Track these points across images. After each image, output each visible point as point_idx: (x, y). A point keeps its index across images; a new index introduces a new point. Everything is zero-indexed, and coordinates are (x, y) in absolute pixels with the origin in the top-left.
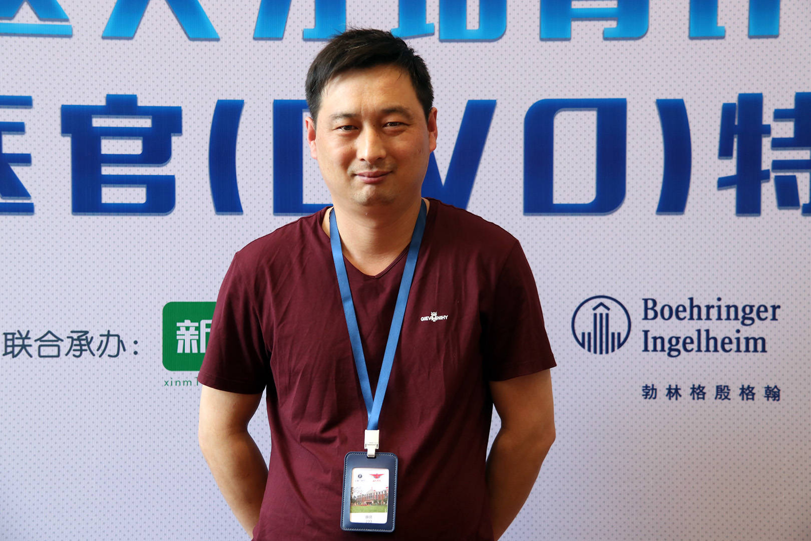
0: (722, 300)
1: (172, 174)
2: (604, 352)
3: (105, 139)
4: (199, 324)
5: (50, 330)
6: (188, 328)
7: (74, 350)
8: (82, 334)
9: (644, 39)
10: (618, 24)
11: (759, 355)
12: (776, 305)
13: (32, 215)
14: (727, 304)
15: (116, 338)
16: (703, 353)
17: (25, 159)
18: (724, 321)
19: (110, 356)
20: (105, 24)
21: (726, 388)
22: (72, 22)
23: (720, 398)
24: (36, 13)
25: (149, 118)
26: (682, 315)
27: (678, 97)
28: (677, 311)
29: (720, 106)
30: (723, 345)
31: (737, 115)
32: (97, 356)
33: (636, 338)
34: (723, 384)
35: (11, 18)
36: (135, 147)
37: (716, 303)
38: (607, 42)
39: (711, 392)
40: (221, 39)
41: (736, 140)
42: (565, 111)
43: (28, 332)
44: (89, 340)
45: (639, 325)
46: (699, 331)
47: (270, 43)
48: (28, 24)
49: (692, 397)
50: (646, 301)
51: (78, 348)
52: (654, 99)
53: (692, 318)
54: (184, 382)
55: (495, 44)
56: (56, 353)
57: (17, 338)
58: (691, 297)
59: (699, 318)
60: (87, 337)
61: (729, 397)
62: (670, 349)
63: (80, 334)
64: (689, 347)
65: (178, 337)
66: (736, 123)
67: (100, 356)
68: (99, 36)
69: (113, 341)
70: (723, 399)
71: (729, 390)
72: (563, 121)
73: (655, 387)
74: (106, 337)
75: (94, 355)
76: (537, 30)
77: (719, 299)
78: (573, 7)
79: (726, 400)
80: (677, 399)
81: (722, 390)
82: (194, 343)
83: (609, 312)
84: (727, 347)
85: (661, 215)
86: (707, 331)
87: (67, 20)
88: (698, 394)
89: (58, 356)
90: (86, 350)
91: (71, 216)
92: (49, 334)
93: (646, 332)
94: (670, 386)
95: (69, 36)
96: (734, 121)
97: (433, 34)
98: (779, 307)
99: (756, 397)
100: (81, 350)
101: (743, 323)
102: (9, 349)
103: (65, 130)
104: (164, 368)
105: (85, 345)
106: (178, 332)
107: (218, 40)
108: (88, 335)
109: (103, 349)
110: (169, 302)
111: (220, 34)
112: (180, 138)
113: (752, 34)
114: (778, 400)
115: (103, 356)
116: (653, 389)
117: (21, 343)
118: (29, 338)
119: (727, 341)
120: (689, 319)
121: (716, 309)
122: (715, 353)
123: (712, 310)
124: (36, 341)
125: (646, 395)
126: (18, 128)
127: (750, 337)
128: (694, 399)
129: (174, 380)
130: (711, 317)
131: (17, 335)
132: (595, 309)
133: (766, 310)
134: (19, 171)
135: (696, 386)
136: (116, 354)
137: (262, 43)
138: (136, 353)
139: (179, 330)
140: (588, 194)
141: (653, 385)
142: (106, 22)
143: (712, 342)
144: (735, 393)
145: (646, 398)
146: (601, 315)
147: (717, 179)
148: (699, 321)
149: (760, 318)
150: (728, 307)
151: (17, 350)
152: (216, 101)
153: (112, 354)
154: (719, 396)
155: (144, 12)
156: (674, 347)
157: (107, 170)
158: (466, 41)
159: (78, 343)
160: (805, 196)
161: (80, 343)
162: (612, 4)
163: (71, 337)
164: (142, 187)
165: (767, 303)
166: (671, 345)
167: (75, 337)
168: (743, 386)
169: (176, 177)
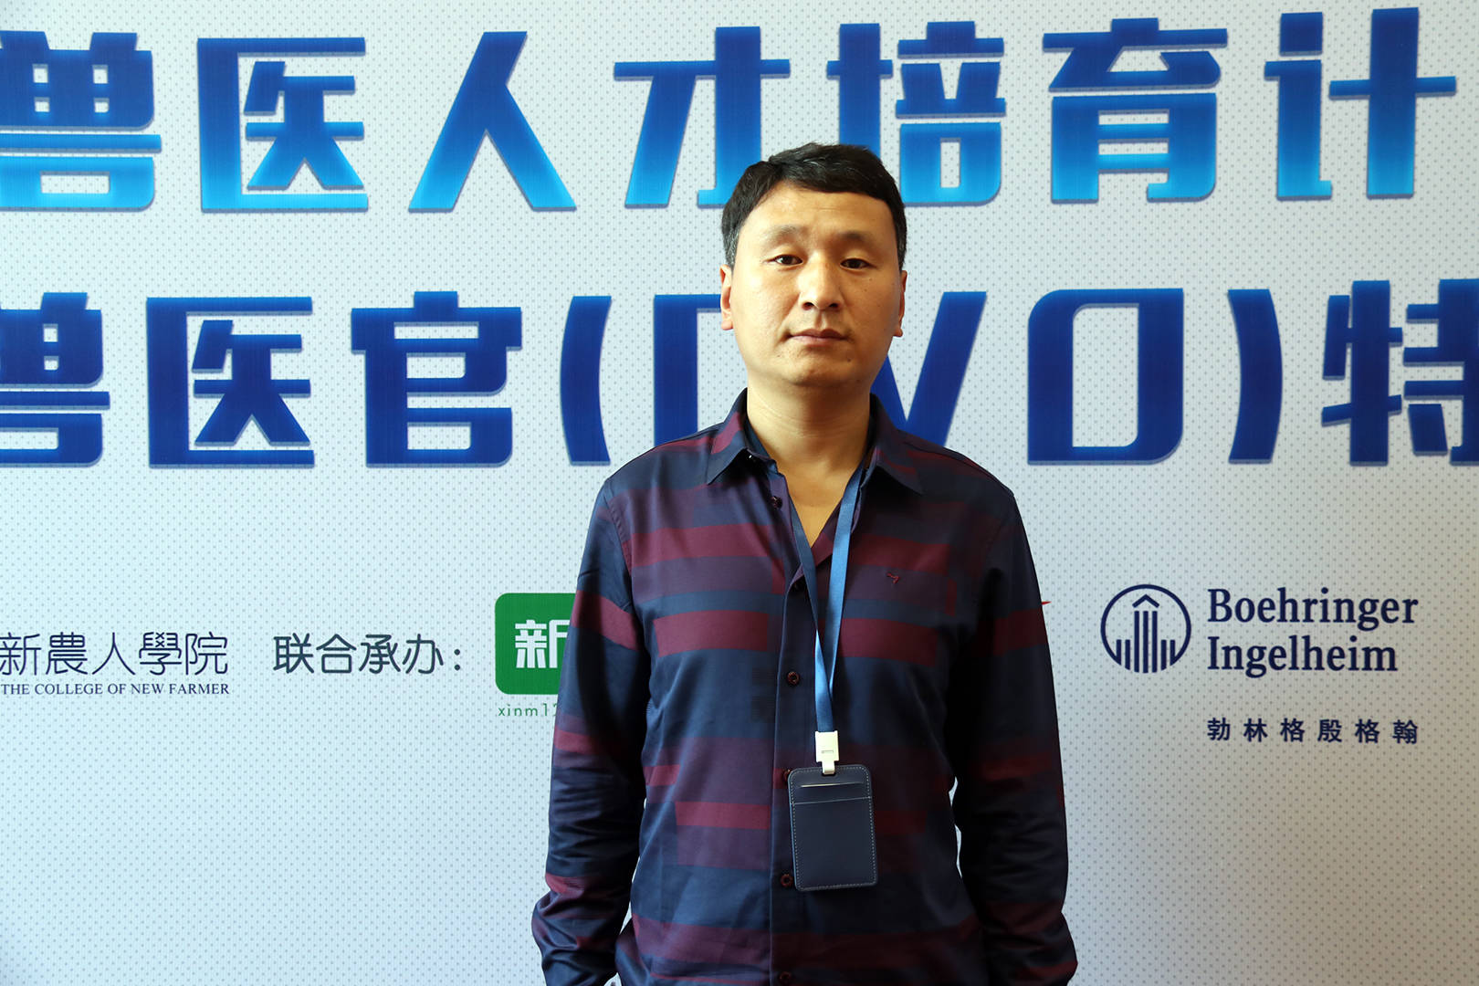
0: (1329, 593)
1: (508, 407)
2: (1150, 669)
3: (412, 356)
4: (548, 626)
5: (337, 633)
6: (531, 632)
7: (371, 663)
8: (382, 639)
9: (1209, 200)
10: (1168, 178)
11: (1385, 674)
12: (1412, 599)
13: (311, 468)
14: (1337, 598)
15: (430, 645)
16: (1300, 671)
17: (302, 388)
18: (1332, 624)
19: (420, 671)
20: (414, 190)
21: (1335, 724)
22: (368, 190)
23: (1325, 739)
24: (318, 179)
25: (475, 325)
26: (1268, 614)
27: (1261, 286)
28: (1261, 608)
29: (1325, 300)
30: (1331, 659)
31: (1351, 314)
32: (403, 672)
33: (1198, 651)
34: (1331, 718)
35: (285, 188)
36: (453, 367)
37: (1319, 596)
38: (1153, 205)
39: (1311, 730)
40: (578, 208)
41: (1349, 351)
42: (1090, 307)
43: (308, 635)
44: (392, 649)
45: (1203, 629)
46: (1294, 638)
47: (650, 211)
48: (306, 195)
49: (1283, 737)
50: (1213, 592)
51: (377, 659)
52: (1225, 290)
53: (1283, 619)
54: (527, 710)
55: (983, 208)
56: (346, 667)
57: (292, 645)
58: (1282, 586)
59: (1295, 619)
60: (388, 644)
61: (1339, 737)
62: (1251, 666)
63: (379, 640)
64: (1279, 662)
65: (517, 645)
66: (1350, 326)
67: (408, 672)
68: (405, 208)
69: (426, 650)
70: (1330, 741)
71: (1340, 727)
72: (1086, 324)
73: (1227, 723)
74: (415, 644)
75: (399, 670)
76: (1048, 187)
77: (1325, 591)
78: (1101, 153)
79: (1335, 743)
80: (1260, 740)
81: (1329, 728)
82: (541, 654)
83: (1158, 610)
84: (1337, 662)
85: (1236, 463)
86: (1307, 639)
87: (361, 187)
88: (1292, 733)
89: (349, 671)
90: (388, 663)
91: (365, 468)
92: (337, 639)
93: (1214, 640)
94: (1250, 720)
95: (364, 210)
96: (1347, 324)
98: (1416, 602)
99: (1380, 737)
100: (381, 663)
101: (1361, 627)
102: (283, 661)
103: (357, 345)
104: (498, 689)
105: (386, 656)
106: (517, 638)
107: (573, 209)
108: (389, 641)
109: (411, 659)
110: (504, 593)
111: (577, 201)
112: (518, 353)
113: (1373, 192)
114: (1414, 742)
115: (411, 672)
116: (1224, 725)
117: (298, 652)
118: (310, 645)
119: (1336, 653)
120: (1279, 621)
121: (1320, 604)
122: (1319, 672)
123: (1313, 607)
124: (318, 649)
125: (1213, 735)
126: (292, 343)
127: (1371, 647)
128: (1286, 740)
129: (511, 708)
130: (1312, 617)
131: (293, 641)
132: (1136, 605)
133: (1396, 608)
134: (293, 404)
135: (1290, 721)
136: (429, 669)
137: (638, 212)
139: (519, 634)
140: (1125, 432)
141: (1224, 719)
142: (414, 188)
143: (1313, 655)
144: (1348, 731)
145: (1213, 739)
146: (1146, 613)
147: (1321, 410)
148: (1295, 624)
149: (1387, 619)
150: (1339, 602)
151: (293, 661)
152: (571, 298)
153: (424, 669)
154: (1324, 736)
155: (468, 173)
156: (1255, 662)
157: (415, 402)
158: (939, 205)
159: (375, 652)
160: (1454, 434)
161: (379, 652)
162: (1161, 148)
163: (367, 644)
164: (464, 425)
165: (1397, 596)
166: (1253, 659)
167: (373, 644)
168: (1361, 721)
169: (514, 411)
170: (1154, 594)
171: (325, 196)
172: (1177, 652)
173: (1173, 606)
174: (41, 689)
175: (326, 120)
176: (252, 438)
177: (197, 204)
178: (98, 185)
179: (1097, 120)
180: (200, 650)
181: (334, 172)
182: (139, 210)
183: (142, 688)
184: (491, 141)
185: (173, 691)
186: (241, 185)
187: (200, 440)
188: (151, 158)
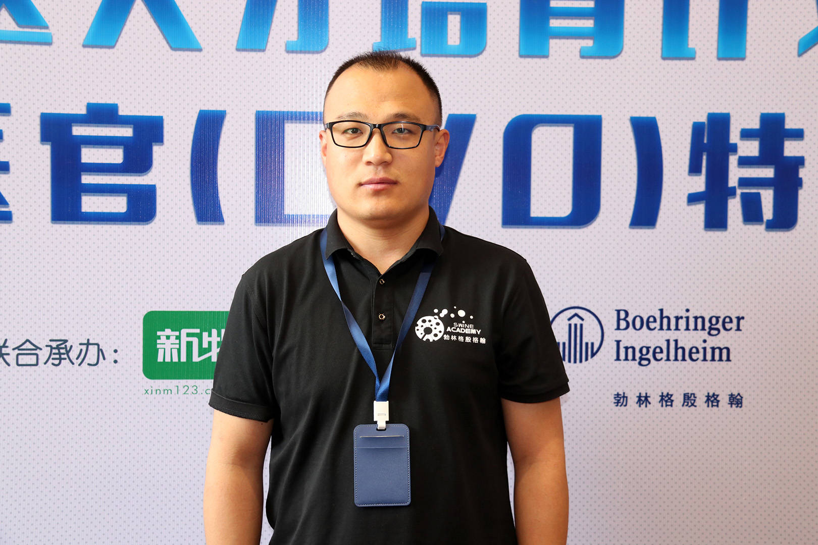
0: (690, 312)
1: (153, 184)
2: (578, 361)
3: (85, 147)
4: (180, 333)
5: (28, 338)
6: (168, 337)
7: (53, 359)
8: (61, 342)
9: (619, 58)
10: (594, 43)
11: (724, 364)
12: (741, 316)
13: (10, 223)
14: (695, 315)
15: (96, 346)
16: (672, 362)
17: (3, 167)
18: (692, 332)
19: (89, 364)
20: (86, 32)
21: (693, 396)
22: (52, 30)
23: (687, 405)
24: (14, 20)
25: (130, 127)
26: (652, 326)
27: (651, 115)
28: (648, 322)
29: (690, 125)
30: (690, 354)
31: (706, 134)
32: (76, 365)
33: (609, 348)
34: (690, 392)
36: (116, 156)
37: (684, 314)
38: (584, 60)
39: (678, 399)
40: (203, 50)
41: (705, 157)
42: (543, 126)
43: (6, 341)
44: (68, 349)
45: (612, 335)
46: (668, 341)
47: (253, 54)
48: (5, 31)
49: (661, 404)
50: (618, 311)
51: (58, 356)
52: (628, 116)
53: (661, 328)
54: (164, 390)
55: (475, 59)
56: (34, 362)
58: (661, 308)
60: (66, 346)
61: (695, 404)
62: (641, 359)
63: (59, 343)
64: (658, 356)
65: (158, 346)
66: (705, 141)
67: (80, 365)
68: (80, 44)
69: (93, 350)
70: (690, 406)
71: (696, 397)
72: (540, 136)
73: (626, 395)
74: (86, 346)
75: (73, 364)
76: (517, 47)
77: (688, 310)
78: (551, 25)
79: (693, 407)
80: (646, 406)
81: (689, 398)
82: (175, 352)
83: (584, 323)
84: (694, 356)
85: (633, 228)
86: (676, 341)
87: (47, 27)
88: (666, 401)
89: (37, 364)
90: (65, 359)
91: (50, 224)
92: (28, 343)
93: (618, 342)
94: (640, 394)
95: (49, 44)
96: (703, 140)
97: (414, 49)
98: (743, 318)
99: (720, 404)
100: (60, 359)
101: (709, 334)
103: (45, 138)
104: (144, 377)
105: (64, 354)
106: (158, 341)
107: (200, 50)
108: (67, 344)
109: (82, 356)
110: (150, 310)
111: (203, 45)
112: (161, 147)
113: (721, 56)
114: (741, 407)
115: (82, 365)
116: (624, 397)
118: (7, 347)
119: (694, 350)
120: (659, 330)
121: (684, 319)
122: (683, 363)
123: (680, 321)
124: (14, 349)
125: (617, 403)
127: (716, 347)
128: (662, 406)
129: (154, 389)
130: (680, 327)
132: (569, 319)
133: (731, 321)
135: (665, 394)
136: (95, 362)
137: (244, 54)
138: (116, 362)
139: (160, 339)
140: (564, 207)
141: (624, 393)
142: (87, 30)
143: (680, 352)
144: (701, 400)
145: (617, 406)
146: (576, 325)
147: (686, 195)
148: (669, 332)
149: (725, 329)
150: (696, 318)
152: (198, 111)
153: (92, 363)
154: (686, 404)
155: (125, 22)
156: (644, 357)
157: (87, 179)
158: (446, 56)
159: (57, 351)
160: (768, 212)
161: (59, 351)
162: (589, 24)
163: (50, 346)
164: (122, 196)
165: (732, 314)
166: (642, 354)
167: (54, 346)
168: (708, 394)
169: (157, 187)
170: (581, 313)
171: (20, 32)
172: (595, 350)
173: (593, 320)
179: (549, 3)
181: (28, 16)
184: (142, 1)
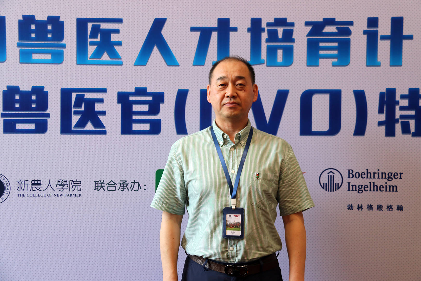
0: (380, 171)
1: (160, 119)
2: (332, 191)
3: (134, 105)
5: (112, 180)
7: (121, 188)
8: (124, 182)
9: (348, 66)
10: (338, 60)
11: (394, 193)
12: (402, 173)
13: (106, 135)
14: (382, 172)
15: (138, 183)
16: (372, 192)
17: (103, 113)
18: (380, 179)
19: (135, 190)
20: (135, 60)
21: (381, 206)
22: (123, 60)
23: (379, 210)
24: (109, 56)
25: (151, 97)
26: (363, 176)
27: (362, 89)
28: (362, 175)
29: (379, 93)
30: (380, 188)
31: (385, 96)
32: (130, 191)
33: (345, 186)
34: (380, 204)
35: (100, 58)
36: (145, 108)
37: (377, 172)
38: (334, 67)
39: (375, 207)
41: (385, 107)
42: (317, 94)
43: (104, 181)
44: (127, 184)
45: (346, 180)
46: (370, 183)
47: (199, 67)
48: (106, 61)
49: (367, 209)
50: (349, 170)
52: (352, 90)
53: (367, 178)
55: (289, 67)
56: (114, 189)
57: (99, 183)
58: (367, 169)
59: (371, 178)
60: (126, 183)
61: (382, 209)
63: (123, 182)
64: (366, 189)
66: (385, 100)
67: (131, 191)
68: (133, 65)
69: (136, 185)
70: (380, 210)
71: (383, 207)
72: (316, 98)
74: (133, 183)
75: (129, 190)
76: (306, 62)
78: (320, 53)
79: (381, 211)
80: (361, 210)
83: (334, 175)
84: (382, 189)
85: (355, 136)
86: (374, 183)
87: (121, 59)
88: (370, 208)
90: (126, 188)
91: (121, 135)
92: (112, 182)
93: (349, 183)
94: (359, 205)
95: (122, 65)
97: (264, 64)
99: (393, 210)
100: (124, 188)
101: (388, 180)
102: (97, 188)
103: (119, 102)
105: (125, 186)
107: (179, 66)
109: (132, 187)
110: (158, 169)
111: (180, 64)
112: (163, 104)
113: (391, 65)
114: (402, 211)
117: (101, 185)
118: (104, 183)
119: (382, 187)
121: (377, 174)
122: (377, 192)
123: (375, 174)
125: (349, 209)
126: (101, 101)
127: (391, 185)
130: (375, 177)
132: (328, 173)
133: (397, 175)
134: (101, 117)
135: (369, 205)
136: (137, 190)
137: (196, 67)
140: (325, 127)
141: (352, 205)
143: (375, 187)
144: (385, 208)
145: (349, 210)
147: (377, 122)
148: (371, 179)
149: (395, 178)
150: (382, 173)
151: (99, 188)
152: (178, 90)
153: (136, 190)
155: (150, 55)
156: (360, 189)
157: (135, 117)
158: (277, 66)
159: (123, 185)
160: (413, 129)
162: (336, 52)
163: (120, 183)
164: (148, 124)
165: (398, 172)
166: (359, 188)
167: (122, 183)
168: (388, 205)
169: (162, 120)
170: (333, 171)
171: (111, 61)
172: (339, 186)
173: (338, 174)
174: (28, 195)
175: (111, 41)
176: (89, 126)
177: (75, 62)
178: (48, 57)
179: (319, 44)
180: (73, 185)
181: (114, 55)
182: (59, 64)
183: (57, 195)
184: (157, 47)
185: (66, 196)
186: (88, 58)
187: (75, 127)
188: (63, 50)
